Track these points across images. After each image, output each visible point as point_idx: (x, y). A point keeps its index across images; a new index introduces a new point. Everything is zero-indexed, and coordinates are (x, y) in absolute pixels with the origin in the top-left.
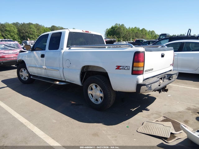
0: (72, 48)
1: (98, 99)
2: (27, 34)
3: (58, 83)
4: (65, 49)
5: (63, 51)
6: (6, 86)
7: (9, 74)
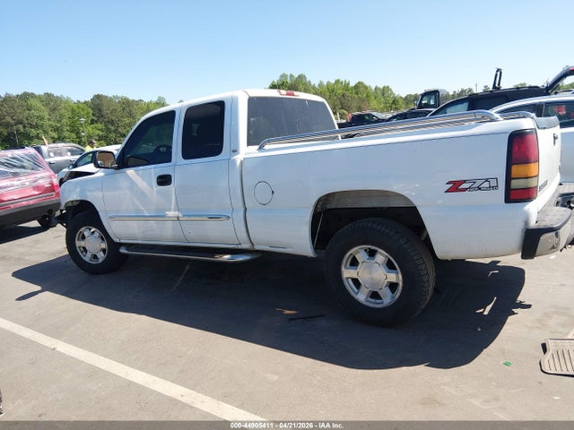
0: (267, 147)
1: (379, 292)
2: (21, 126)
3: (226, 257)
4: (243, 150)
5: (239, 158)
6: (39, 288)
7: (21, 250)
